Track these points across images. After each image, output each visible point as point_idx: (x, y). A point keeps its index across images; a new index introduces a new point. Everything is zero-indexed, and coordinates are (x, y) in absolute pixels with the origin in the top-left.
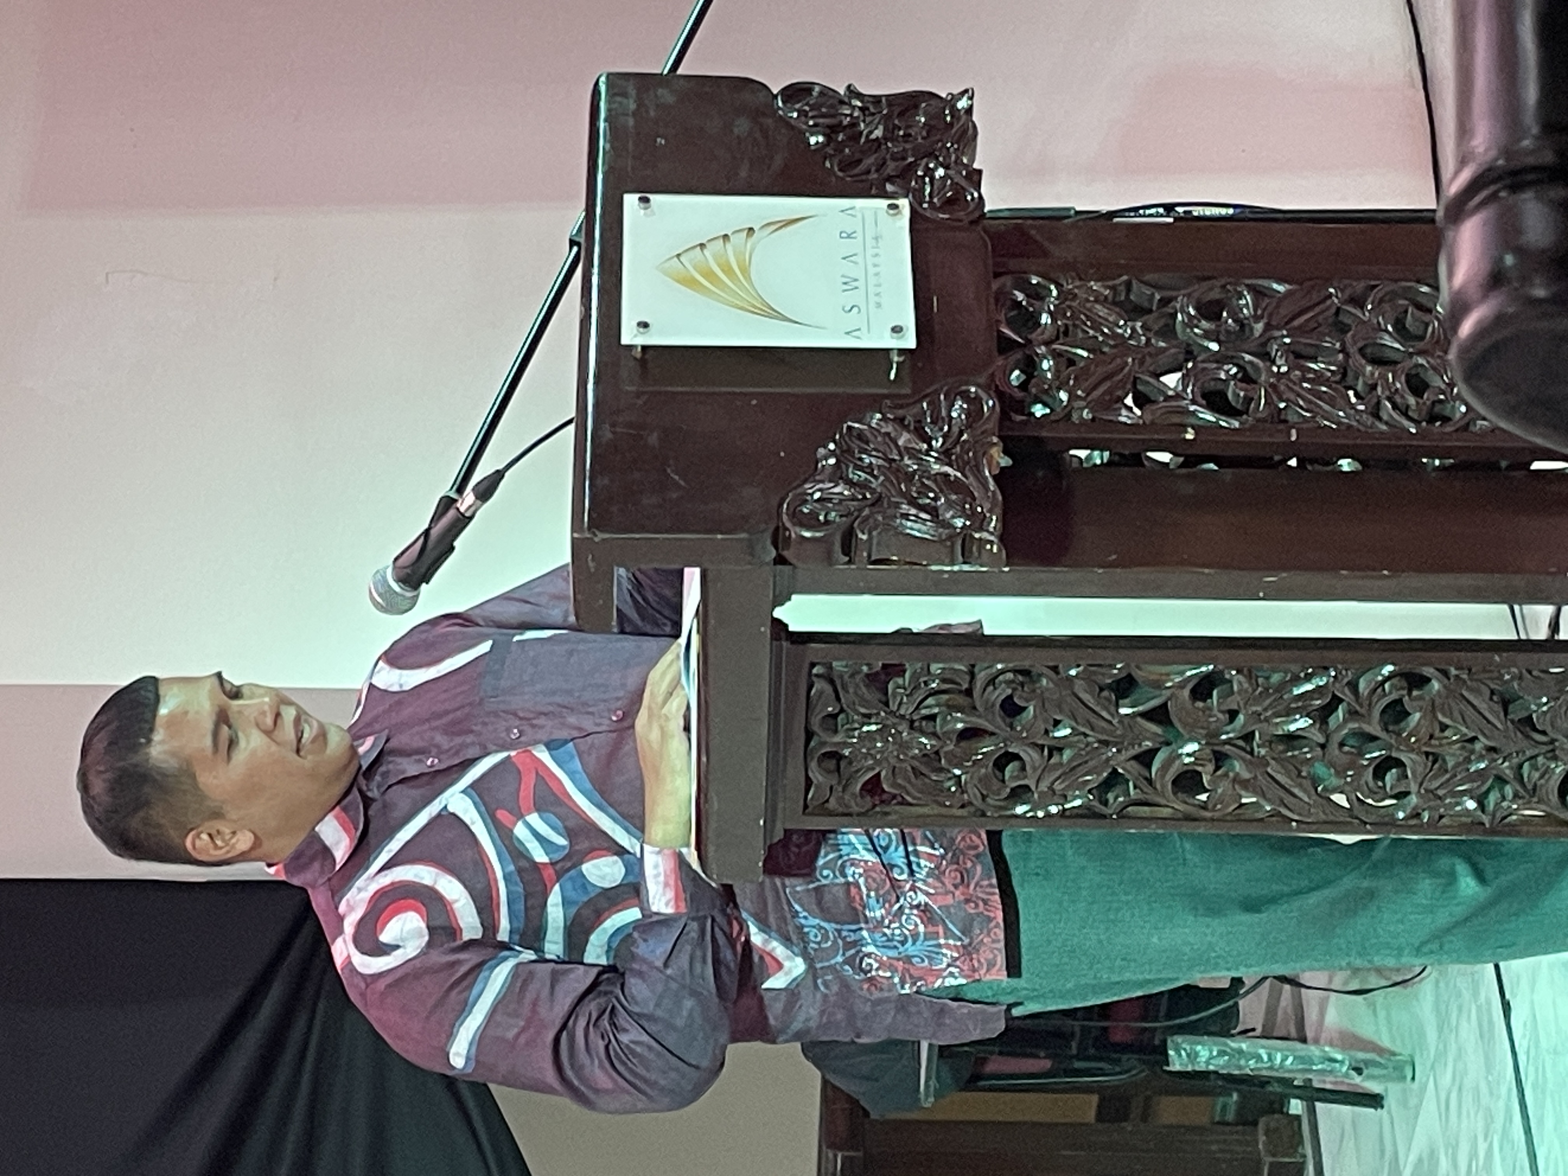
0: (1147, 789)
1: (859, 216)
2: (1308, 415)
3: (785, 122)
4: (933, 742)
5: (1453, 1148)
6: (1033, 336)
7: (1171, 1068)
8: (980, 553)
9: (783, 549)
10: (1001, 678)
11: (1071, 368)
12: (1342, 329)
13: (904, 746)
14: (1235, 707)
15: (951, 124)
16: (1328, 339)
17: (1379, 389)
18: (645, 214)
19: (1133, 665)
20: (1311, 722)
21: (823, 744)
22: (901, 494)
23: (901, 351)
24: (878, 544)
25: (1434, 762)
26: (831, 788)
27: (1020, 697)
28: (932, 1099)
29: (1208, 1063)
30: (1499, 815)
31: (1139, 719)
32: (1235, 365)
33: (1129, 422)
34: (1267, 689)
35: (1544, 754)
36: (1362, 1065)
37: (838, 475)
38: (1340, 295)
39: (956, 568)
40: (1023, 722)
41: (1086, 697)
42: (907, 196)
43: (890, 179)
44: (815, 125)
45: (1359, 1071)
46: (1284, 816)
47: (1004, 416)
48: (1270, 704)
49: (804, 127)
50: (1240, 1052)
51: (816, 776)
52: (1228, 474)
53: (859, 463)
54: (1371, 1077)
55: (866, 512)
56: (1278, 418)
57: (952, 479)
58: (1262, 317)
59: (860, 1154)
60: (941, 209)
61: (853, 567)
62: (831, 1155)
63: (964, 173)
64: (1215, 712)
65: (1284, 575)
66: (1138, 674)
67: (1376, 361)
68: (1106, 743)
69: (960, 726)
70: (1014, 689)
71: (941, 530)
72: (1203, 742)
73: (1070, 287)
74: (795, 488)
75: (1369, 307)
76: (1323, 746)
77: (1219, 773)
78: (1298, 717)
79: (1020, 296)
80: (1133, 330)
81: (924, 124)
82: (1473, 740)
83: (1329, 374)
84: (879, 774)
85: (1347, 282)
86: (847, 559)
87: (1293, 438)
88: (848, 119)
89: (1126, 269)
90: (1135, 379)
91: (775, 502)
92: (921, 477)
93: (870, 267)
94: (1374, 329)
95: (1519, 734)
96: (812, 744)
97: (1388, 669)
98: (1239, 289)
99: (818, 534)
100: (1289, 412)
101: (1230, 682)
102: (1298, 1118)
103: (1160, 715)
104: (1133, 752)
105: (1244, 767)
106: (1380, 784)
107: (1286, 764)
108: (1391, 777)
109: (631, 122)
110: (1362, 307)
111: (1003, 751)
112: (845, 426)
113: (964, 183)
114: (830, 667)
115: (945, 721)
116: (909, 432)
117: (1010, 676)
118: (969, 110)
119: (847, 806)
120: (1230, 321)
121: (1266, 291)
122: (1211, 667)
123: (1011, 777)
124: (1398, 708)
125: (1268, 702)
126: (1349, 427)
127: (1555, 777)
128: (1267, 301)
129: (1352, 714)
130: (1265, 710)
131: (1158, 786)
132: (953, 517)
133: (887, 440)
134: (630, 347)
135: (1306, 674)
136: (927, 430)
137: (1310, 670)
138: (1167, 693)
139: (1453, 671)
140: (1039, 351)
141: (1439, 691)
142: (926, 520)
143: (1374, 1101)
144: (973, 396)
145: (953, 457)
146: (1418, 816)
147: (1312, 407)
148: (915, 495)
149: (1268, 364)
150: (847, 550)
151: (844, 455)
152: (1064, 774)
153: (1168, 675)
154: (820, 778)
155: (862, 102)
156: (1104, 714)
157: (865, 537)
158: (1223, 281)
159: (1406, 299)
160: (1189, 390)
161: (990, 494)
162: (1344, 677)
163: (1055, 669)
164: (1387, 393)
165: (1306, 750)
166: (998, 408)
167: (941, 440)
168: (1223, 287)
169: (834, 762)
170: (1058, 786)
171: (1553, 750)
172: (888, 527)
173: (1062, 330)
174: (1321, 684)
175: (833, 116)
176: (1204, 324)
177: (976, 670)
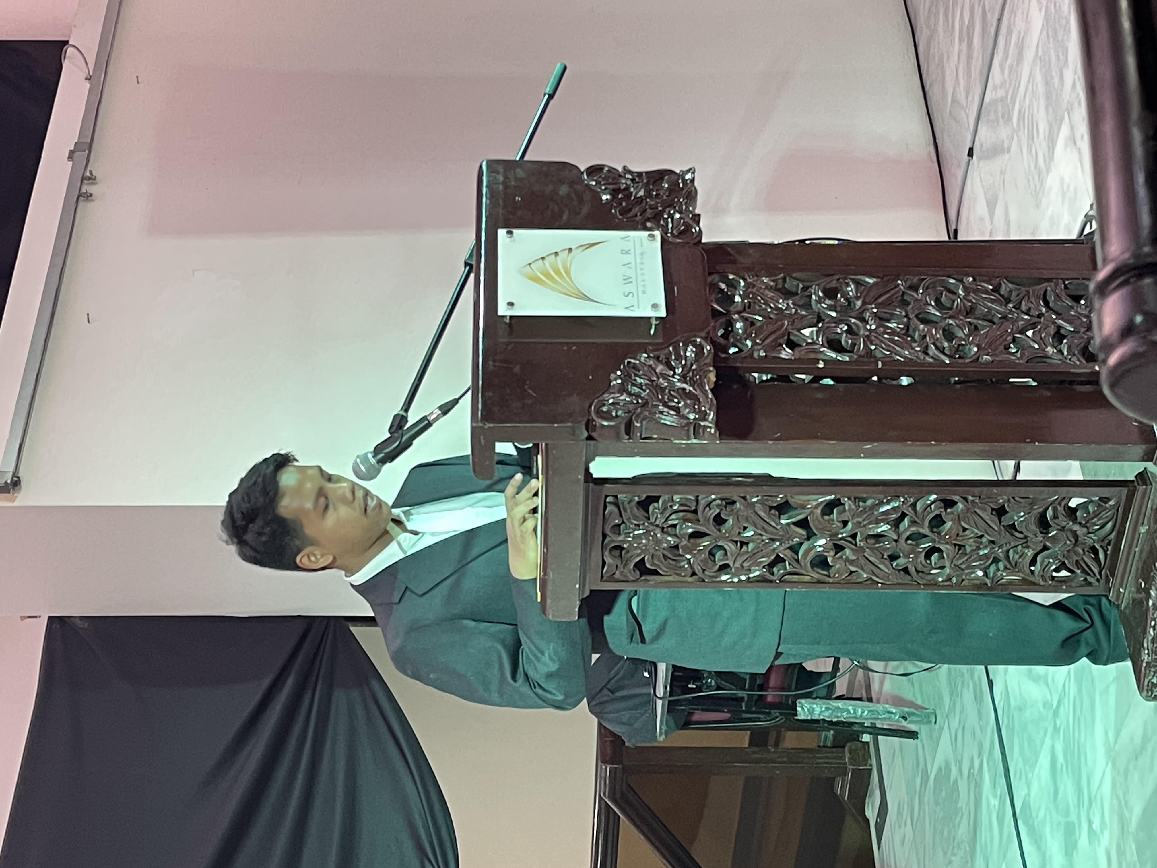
0: (795, 564)
1: (632, 240)
2: (888, 353)
3: (588, 186)
4: (675, 540)
5: (960, 764)
6: (731, 309)
7: (799, 718)
8: (704, 433)
9: (592, 432)
10: (714, 503)
11: (752, 328)
12: (904, 303)
13: (658, 542)
14: (846, 519)
15: (682, 189)
16: (898, 310)
17: (928, 338)
18: (510, 241)
19: (789, 495)
20: (889, 527)
21: (613, 541)
22: (660, 401)
23: (657, 318)
24: (646, 429)
25: (959, 550)
26: (617, 566)
27: (725, 514)
28: (664, 736)
29: (820, 715)
30: (996, 580)
31: (792, 526)
32: (847, 325)
33: (787, 358)
34: (865, 509)
35: (1022, 544)
36: (906, 716)
37: (622, 389)
38: (904, 284)
39: (689, 442)
40: (726, 528)
41: (762, 514)
42: (658, 230)
43: (648, 220)
44: (606, 189)
45: (905, 718)
46: (873, 580)
47: (716, 355)
48: (867, 517)
49: (599, 190)
50: (838, 708)
51: (608, 560)
52: (841, 386)
53: (634, 382)
54: (910, 722)
55: (639, 410)
56: (869, 353)
57: (687, 391)
58: (860, 297)
59: (621, 766)
60: (678, 236)
61: (631, 441)
62: (604, 767)
63: (691, 216)
64: (835, 522)
65: (876, 444)
66: (791, 501)
67: (925, 321)
68: (773, 540)
69: (690, 531)
70: (721, 510)
71: (682, 421)
72: (828, 539)
73: (751, 280)
74: (598, 397)
75: (921, 291)
76: (896, 541)
77: (838, 556)
78: (882, 524)
79: (723, 286)
80: (788, 304)
81: (667, 188)
82: (981, 537)
83: (899, 330)
84: (644, 558)
85: (907, 277)
86: (628, 437)
87: (880, 366)
88: (624, 185)
89: (782, 270)
90: (789, 333)
91: (587, 405)
92: (670, 390)
93: (638, 270)
94: (924, 304)
95: (1007, 533)
96: (606, 542)
97: (933, 497)
98: (846, 281)
99: (612, 423)
100: (877, 351)
101: (844, 504)
102: (867, 743)
103: (803, 524)
104: (787, 545)
105: (851, 553)
106: (928, 562)
107: (875, 551)
108: (935, 557)
109: (501, 187)
110: (916, 291)
111: (714, 544)
112: (626, 361)
113: (690, 222)
114: (616, 497)
115: (681, 529)
116: (662, 364)
117: (718, 502)
118: (692, 180)
119: (625, 576)
120: (842, 299)
121: (862, 282)
122: (833, 496)
123: (719, 560)
124: (939, 519)
125: (865, 516)
126: (911, 359)
127: (1027, 557)
128: (863, 288)
129: (913, 522)
130: (864, 520)
131: (803, 565)
132: (689, 413)
133: (650, 369)
134: (503, 317)
135: (887, 500)
136: (673, 363)
137: (889, 498)
138: (808, 511)
139: (970, 498)
140: (734, 317)
141: (962, 510)
142: (672, 415)
143: (912, 735)
144: (698, 343)
145: (688, 379)
146: (949, 579)
147: (891, 349)
148: (667, 401)
149: (864, 324)
150: (628, 432)
151: (626, 378)
152: (750, 557)
153: (809, 501)
154: (611, 561)
155: (632, 175)
156: (773, 524)
157: (638, 425)
158: (837, 277)
159: (942, 287)
160: (820, 339)
161: (709, 400)
162: (908, 502)
163: (744, 498)
164: (932, 341)
165: (886, 543)
166: (713, 351)
167: (680, 369)
168: (838, 280)
169: (619, 551)
170: (746, 565)
171: (1026, 542)
172: (651, 419)
173: (747, 304)
174: (896, 505)
175: (615, 184)
176: (828, 302)
177: (699, 498)
